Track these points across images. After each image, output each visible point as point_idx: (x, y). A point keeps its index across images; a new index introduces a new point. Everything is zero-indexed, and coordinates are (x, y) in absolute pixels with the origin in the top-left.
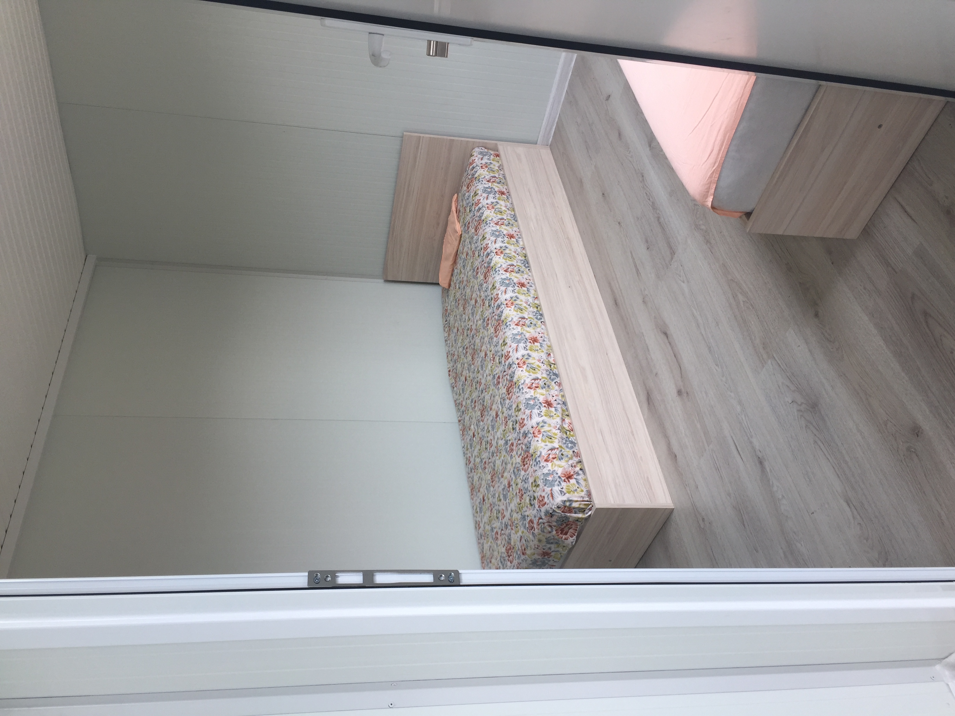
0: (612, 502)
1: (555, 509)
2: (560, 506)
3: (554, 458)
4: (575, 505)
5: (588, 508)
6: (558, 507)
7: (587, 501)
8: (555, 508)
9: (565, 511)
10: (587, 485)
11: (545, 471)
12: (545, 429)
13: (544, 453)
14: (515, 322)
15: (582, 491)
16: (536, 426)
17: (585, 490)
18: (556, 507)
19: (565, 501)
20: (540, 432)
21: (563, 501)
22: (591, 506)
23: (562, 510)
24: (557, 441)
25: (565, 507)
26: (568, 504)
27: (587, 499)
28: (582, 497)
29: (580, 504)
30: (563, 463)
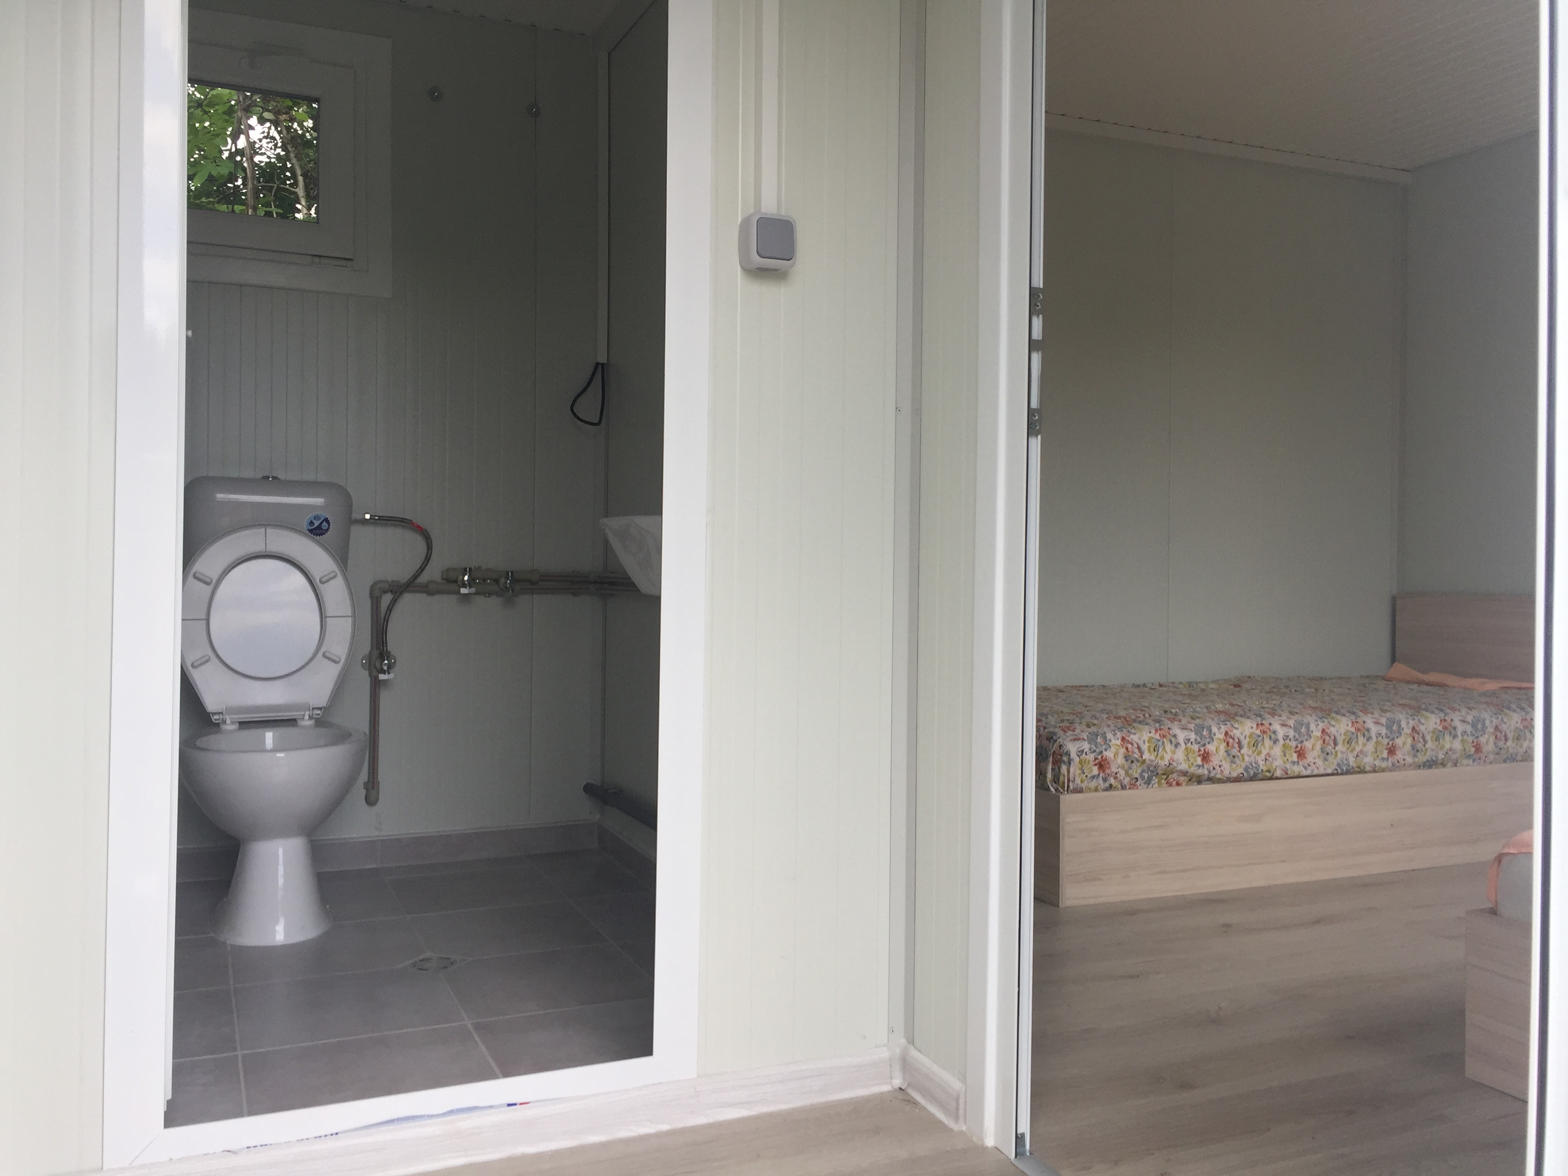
0: (1067, 820)
3: (1127, 749)
4: (1064, 768)
5: (1059, 787)
6: (1061, 746)
7: (1068, 786)
8: (1060, 742)
9: (1056, 755)
10: (1090, 790)
11: (1109, 736)
12: (1167, 745)
13: (1134, 738)
14: (1328, 729)
15: (1082, 781)
16: (1171, 734)
17: (1084, 785)
19: (1069, 755)
20: (1163, 738)
21: (1070, 752)
22: (1061, 790)
23: (1057, 751)
24: (1153, 758)
25: (1061, 755)
26: (1065, 758)
27: (1071, 787)
28: (1074, 779)
29: (1064, 776)
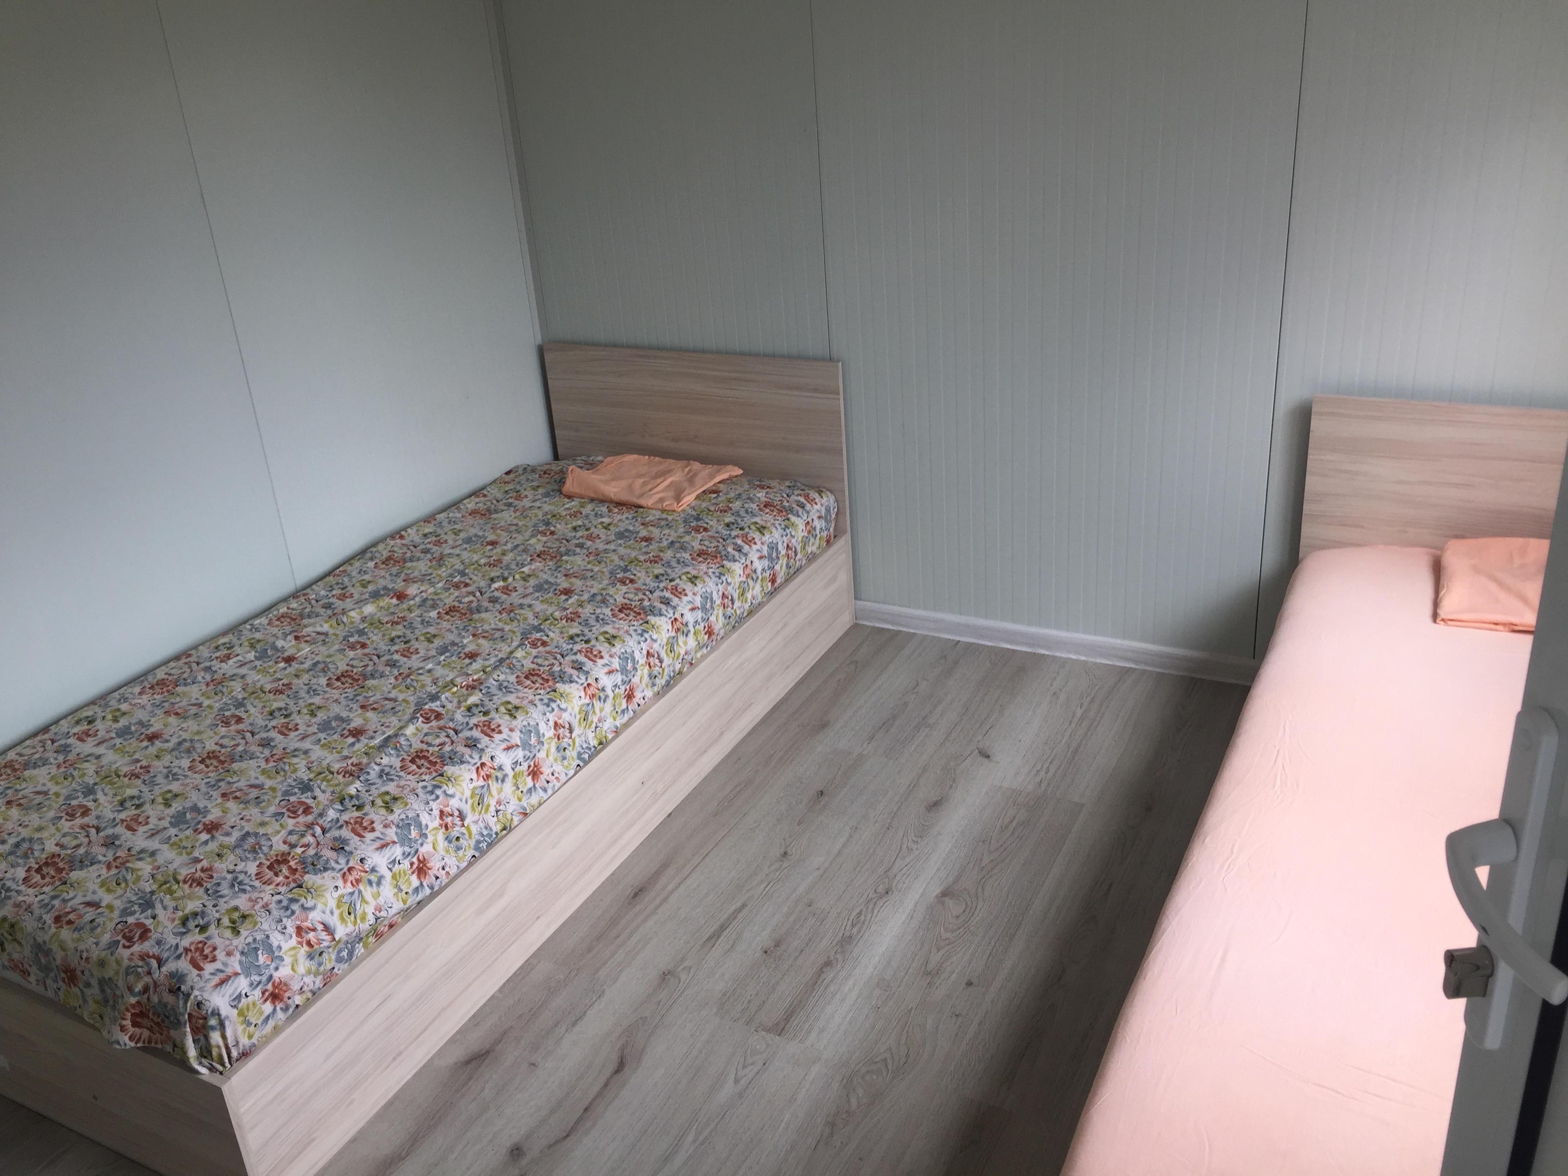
0: (242, 1110)
1: (192, 997)
2: (204, 1007)
3: (309, 944)
4: (215, 1037)
5: (214, 1064)
6: (199, 1004)
7: (229, 1057)
8: (196, 996)
9: (194, 1020)
10: (267, 1040)
11: (276, 939)
12: (366, 891)
13: (315, 916)
14: (560, 718)
15: (250, 1037)
16: (368, 870)
17: (254, 1040)
18: (199, 998)
19: (218, 1013)
20: (358, 884)
21: (218, 1008)
22: (220, 1068)
23: (194, 1014)
24: (350, 928)
25: (205, 1018)
26: (213, 1021)
27: (235, 1054)
28: (237, 1042)
29: (219, 1047)
30: (303, 965)
